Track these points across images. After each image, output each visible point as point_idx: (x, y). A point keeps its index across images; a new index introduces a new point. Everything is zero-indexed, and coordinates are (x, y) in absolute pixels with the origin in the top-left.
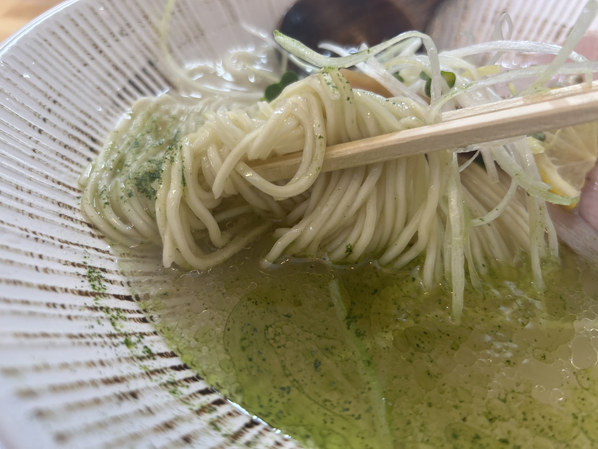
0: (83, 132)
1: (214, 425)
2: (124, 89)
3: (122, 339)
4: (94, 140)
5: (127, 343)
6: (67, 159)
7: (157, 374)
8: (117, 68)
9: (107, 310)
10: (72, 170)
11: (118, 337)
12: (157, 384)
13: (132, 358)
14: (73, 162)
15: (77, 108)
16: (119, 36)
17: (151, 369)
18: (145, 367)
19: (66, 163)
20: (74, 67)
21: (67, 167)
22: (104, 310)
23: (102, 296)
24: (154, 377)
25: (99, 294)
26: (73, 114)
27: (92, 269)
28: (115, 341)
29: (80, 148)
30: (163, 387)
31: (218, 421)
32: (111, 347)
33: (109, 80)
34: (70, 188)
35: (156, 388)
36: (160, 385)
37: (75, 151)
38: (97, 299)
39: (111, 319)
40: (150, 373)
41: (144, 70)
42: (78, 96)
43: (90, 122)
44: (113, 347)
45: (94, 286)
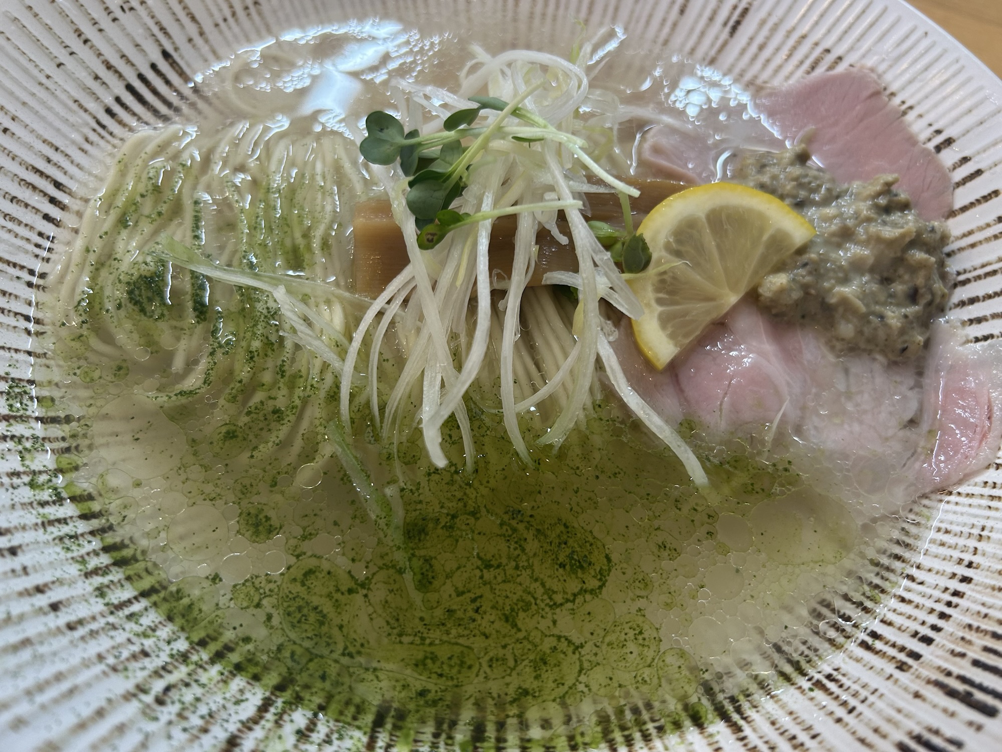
0: (41, 174)
1: (101, 592)
2: (118, 100)
3: (26, 479)
4: (58, 185)
5: (32, 485)
6: (13, 219)
7: (56, 524)
8: (109, 67)
9: (19, 439)
10: (16, 236)
11: (22, 476)
12: (50, 538)
13: (31, 504)
14: (20, 223)
15: (38, 137)
16: (118, 13)
17: (52, 517)
18: (44, 516)
19: (10, 225)
20: (41, 71)
21: (10, 231)
22: (16, 440)
23: (18, 419)
24: (50, 529)
25: (15, 418)
26: (30, 148)
27: (16, 381)
28: (16, 481)
29: (35, 200)
30: (57, 541)
31: (108, 586)
32: (7, 490)
33: (95, 86)
34: (8, 263)
35: (47, 543)
36: (54, 539)
37: (27, 205)
38: (11, 425)
39: (21, 452)
40: (47, 523)
41: (154, 67)
42: (43, 118)
43: (56, 157)
44: (11, 490)
45: (11, 406)
